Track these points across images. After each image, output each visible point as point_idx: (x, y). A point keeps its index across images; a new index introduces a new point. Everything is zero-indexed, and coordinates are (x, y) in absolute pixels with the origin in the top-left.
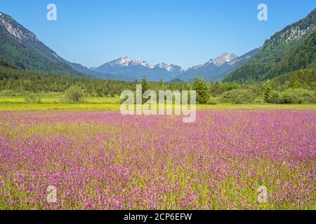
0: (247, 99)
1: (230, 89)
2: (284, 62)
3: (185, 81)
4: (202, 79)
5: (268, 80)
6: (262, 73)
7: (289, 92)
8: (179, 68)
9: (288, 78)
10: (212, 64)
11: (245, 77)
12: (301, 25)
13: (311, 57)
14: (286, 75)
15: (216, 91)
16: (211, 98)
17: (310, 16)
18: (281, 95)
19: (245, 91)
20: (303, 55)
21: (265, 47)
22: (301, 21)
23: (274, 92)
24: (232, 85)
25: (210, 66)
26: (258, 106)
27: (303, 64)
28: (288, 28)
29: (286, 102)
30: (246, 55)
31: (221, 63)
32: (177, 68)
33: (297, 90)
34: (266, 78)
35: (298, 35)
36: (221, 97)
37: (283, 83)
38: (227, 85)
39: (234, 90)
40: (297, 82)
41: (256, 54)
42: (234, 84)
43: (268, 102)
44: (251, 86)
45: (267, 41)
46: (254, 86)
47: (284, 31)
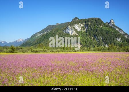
0: (26, 51)
1: (21, 48)
2: (36, 42)
3: (8, 46)
4: (13, 46)
5: (32, 46)
6: (30, 44)
7: (37, 49)
8: (6, 42)
9: (37, 46)
10: (16, 41)
11: (26, 45)
12: (40, 33)
13: (42, 41)
14: (36, 45)
15: (17, 49)
16: (16, 51)
17: (42, 31)
18: (35, 50)
19: (26, 49)
20: (40, 40)
21: (31, 37)
22: (40, 32)
23: (33, 49)
24: (22, 47)
25: (16, 42)
26: (29, 53)
27: (40, 42)
28: (37, 33)
29: (36, 52)
30: (26, 39)
31: (19, 41)
32: (5, 42)
33: (39, 49)
34: (31, 46)
35: (39, 35)
36: (19, 51)
37: (36, 47)
38: (21, 47)
39: (23, 49)
40: (39, 47)
41: (29, 39)
42: (23, 47)
43: (32, 52)
44: (27, 48)
45: (32, 36)
46: (28, 48)
47: (36, 34)
